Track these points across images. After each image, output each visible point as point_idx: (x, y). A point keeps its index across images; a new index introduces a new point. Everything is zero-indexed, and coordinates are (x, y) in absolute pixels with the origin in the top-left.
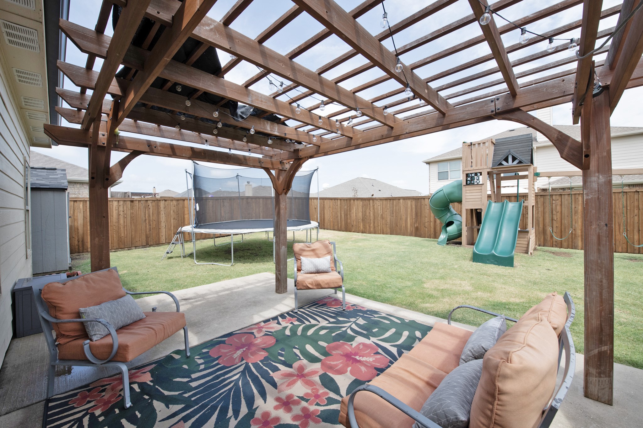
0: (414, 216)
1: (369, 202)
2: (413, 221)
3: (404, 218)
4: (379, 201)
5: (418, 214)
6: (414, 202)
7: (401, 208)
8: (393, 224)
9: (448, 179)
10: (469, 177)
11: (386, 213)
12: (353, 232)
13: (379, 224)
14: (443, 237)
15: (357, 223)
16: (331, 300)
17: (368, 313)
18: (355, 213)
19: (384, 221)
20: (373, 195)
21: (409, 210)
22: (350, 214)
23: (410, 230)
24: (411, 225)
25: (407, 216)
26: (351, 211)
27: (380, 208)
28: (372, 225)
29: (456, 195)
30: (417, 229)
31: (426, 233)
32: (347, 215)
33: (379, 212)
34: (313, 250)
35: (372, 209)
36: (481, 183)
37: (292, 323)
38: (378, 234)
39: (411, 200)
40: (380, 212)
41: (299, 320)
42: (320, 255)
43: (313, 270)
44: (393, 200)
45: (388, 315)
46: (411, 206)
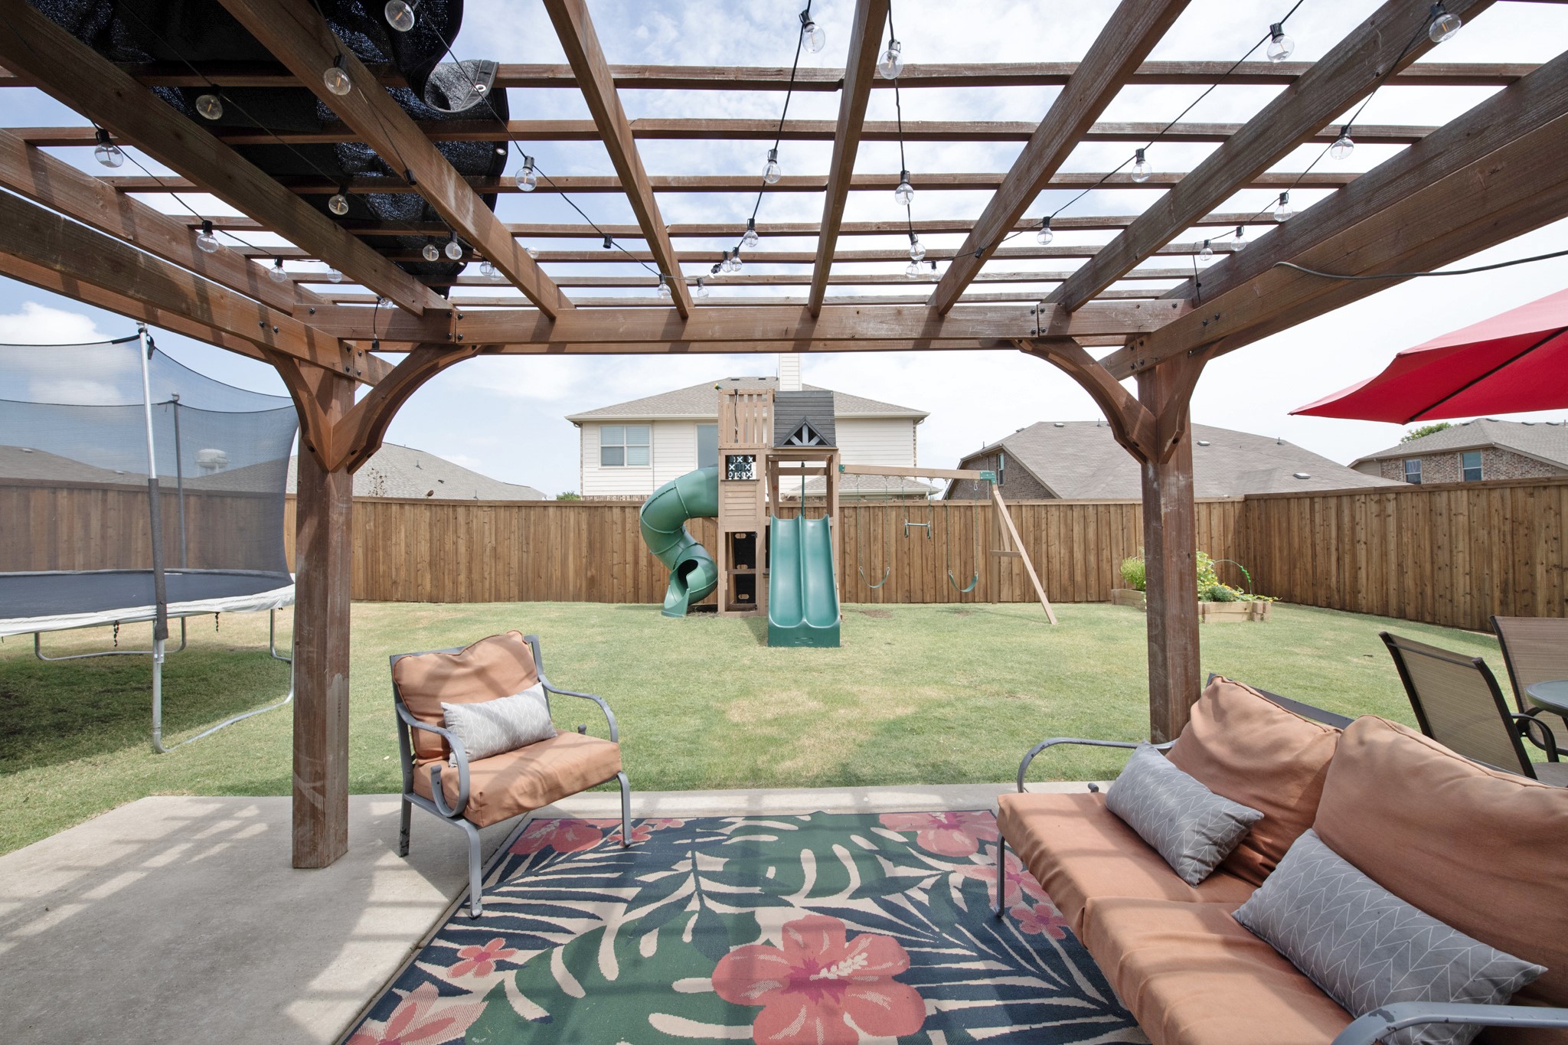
0: (584, 551)
1: (454, 511)
2: (581, 562)
3: (558, 554)
4: (486, 509)
5: (595, 546)
6: (584, 516)
7: (549, 529)
8: (527, 573)
9: (623, 465)
10: (732, 463)
11: (507, 543)
12: (398, 601)
13: (486, 575)
14: (673, 597)
15: (413, 574)
16: (551, 828)
17: (698, 830)
18: (403, 545)
19: (500, 566)
20: (430, 494)
21: (572, 535)
22: (385, 548)
23: (575, 586)
24: (577, 573)
25: (567, 549)
26: (390, 539)
27: (490, 529)
28: (462, 578)
29: (704, 501)
30: (592, 582)
31: (615, 591)
32: (375, 550)
33: (487, 540)
34: (481, 673)
35: (462, 531)
36: (754, 477)
37: (502, 966)
38: (483, 601)
39: (576, 510)
40: (489, 541)
41: (516, 942)
42: (505, 687)
43: (501, 740)
44: (528, 510)
45: (748, 818)
46: (579, 524)
